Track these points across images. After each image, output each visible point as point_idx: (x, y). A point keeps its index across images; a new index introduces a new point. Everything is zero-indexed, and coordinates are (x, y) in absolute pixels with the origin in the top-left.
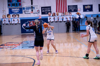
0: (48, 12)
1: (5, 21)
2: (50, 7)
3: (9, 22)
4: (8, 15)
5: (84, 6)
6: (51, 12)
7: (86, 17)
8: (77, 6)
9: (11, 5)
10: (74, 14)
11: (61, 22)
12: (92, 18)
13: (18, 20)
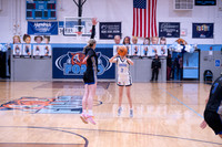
0: (114, 35)
1: (17, 48)
2: (119, 24)
3: (27, 51)
4: (25, 36)
5: (195, 25)
6: (120, 34)
7: (199, 50)
8: (178, 24)
9: (33, 14)
10: (171, 41)
11: (141, 57)
12: (211, 53)
13: (47, 48)
